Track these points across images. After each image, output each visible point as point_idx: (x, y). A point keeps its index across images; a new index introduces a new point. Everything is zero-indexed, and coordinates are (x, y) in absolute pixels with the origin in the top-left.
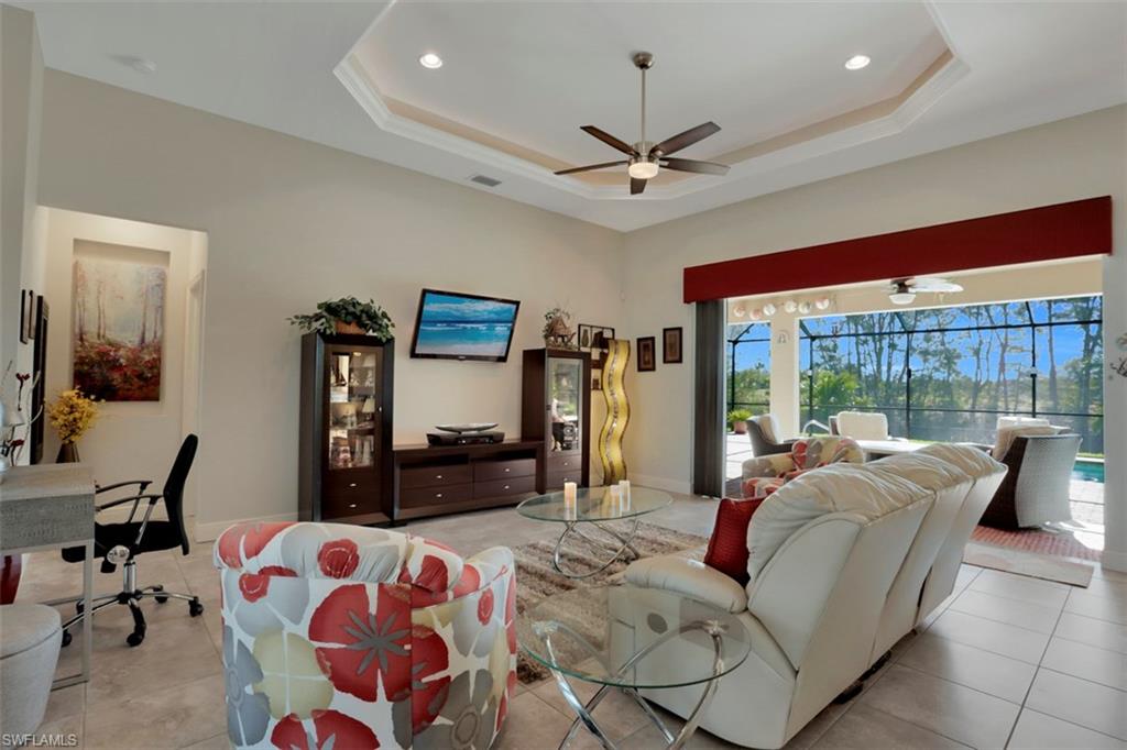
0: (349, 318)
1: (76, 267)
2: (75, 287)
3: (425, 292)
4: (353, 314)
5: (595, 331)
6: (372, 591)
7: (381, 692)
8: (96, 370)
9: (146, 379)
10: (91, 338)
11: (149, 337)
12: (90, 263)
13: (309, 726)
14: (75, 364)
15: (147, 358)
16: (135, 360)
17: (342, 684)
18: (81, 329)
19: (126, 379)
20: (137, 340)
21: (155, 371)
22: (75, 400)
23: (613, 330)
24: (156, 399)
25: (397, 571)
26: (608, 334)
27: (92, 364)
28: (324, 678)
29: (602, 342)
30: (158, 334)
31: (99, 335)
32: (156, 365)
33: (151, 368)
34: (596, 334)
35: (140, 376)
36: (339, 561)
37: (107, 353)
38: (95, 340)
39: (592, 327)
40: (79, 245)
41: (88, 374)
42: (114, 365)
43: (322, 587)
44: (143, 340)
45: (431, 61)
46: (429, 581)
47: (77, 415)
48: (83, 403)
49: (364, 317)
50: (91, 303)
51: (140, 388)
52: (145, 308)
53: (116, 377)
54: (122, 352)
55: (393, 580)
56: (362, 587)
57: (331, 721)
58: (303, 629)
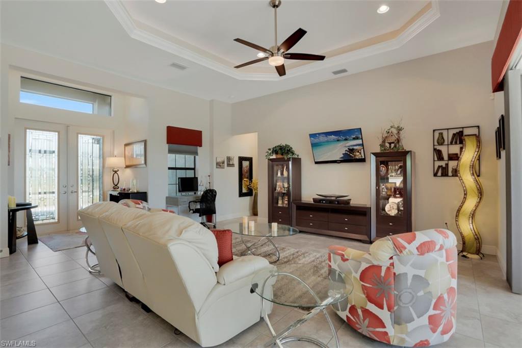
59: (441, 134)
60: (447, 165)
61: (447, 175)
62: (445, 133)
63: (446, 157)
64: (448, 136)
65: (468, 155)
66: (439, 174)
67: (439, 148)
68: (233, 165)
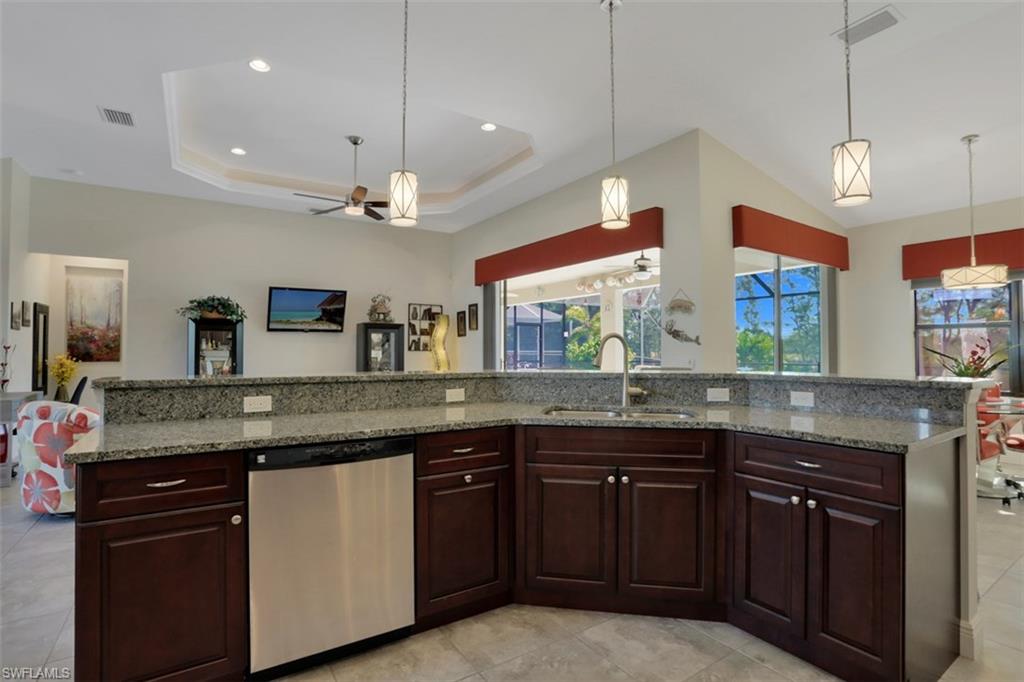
0: (210, 309)
1: (68, 282)
2: (67, 294)
3: (271, 289)
4: (213, 306)
5: (424, 308)
6: (55, 425)
7: (59, 465)
8: (81, 343)
9: (111, 348)
10: (77, 324)
11: (112, 322)
12: (75, 279)
13: (34, 476)
14: (68, 340)
15: (111, 335)
16: (104, 337)
17: (45, 460)
18: (71, 318)
19: (99, 348)
20: (105, 324)
21: (116, 343)
22: (65, 360)
23: (441, 307)
24: (118, 360)
25: (66, 418)
26: (435, 310)
27: (78, 339)
28: (37, 457)
29: (430, 315)
30: (119, 320)
31: (82, 323)
32: (117, 339)
33: (114, 341)
34: (425, 311)
35: (107, 346)
36: (44, 414)
37: (87, 333)
38: (80, 326)
39: (420, 305)
40: (68, 269)
41: (75, 346)
42: (92, 340)
43: (38, 423)
44: (108, 324)
45: (238, 151)
46: (79, 422)
47: (64, 369)
48: (68, 362)
49: (220, 307)
50: (77, 305)
51: (108, 353)
52: (110, 305)
53: (93, 348)
54: (96, 332)
55: (64, 421)
56: (51, 424)
57: (41, 474)
58: (31, 439)
59: (415, 309)
60: (419, 339)
61: (419, 350)
62: (418, 307)
63: (418, 333)
64: (420, 312)
65: (440, 331)
66: (413, 348)
67: (413, 322)
68: (28, 326)
